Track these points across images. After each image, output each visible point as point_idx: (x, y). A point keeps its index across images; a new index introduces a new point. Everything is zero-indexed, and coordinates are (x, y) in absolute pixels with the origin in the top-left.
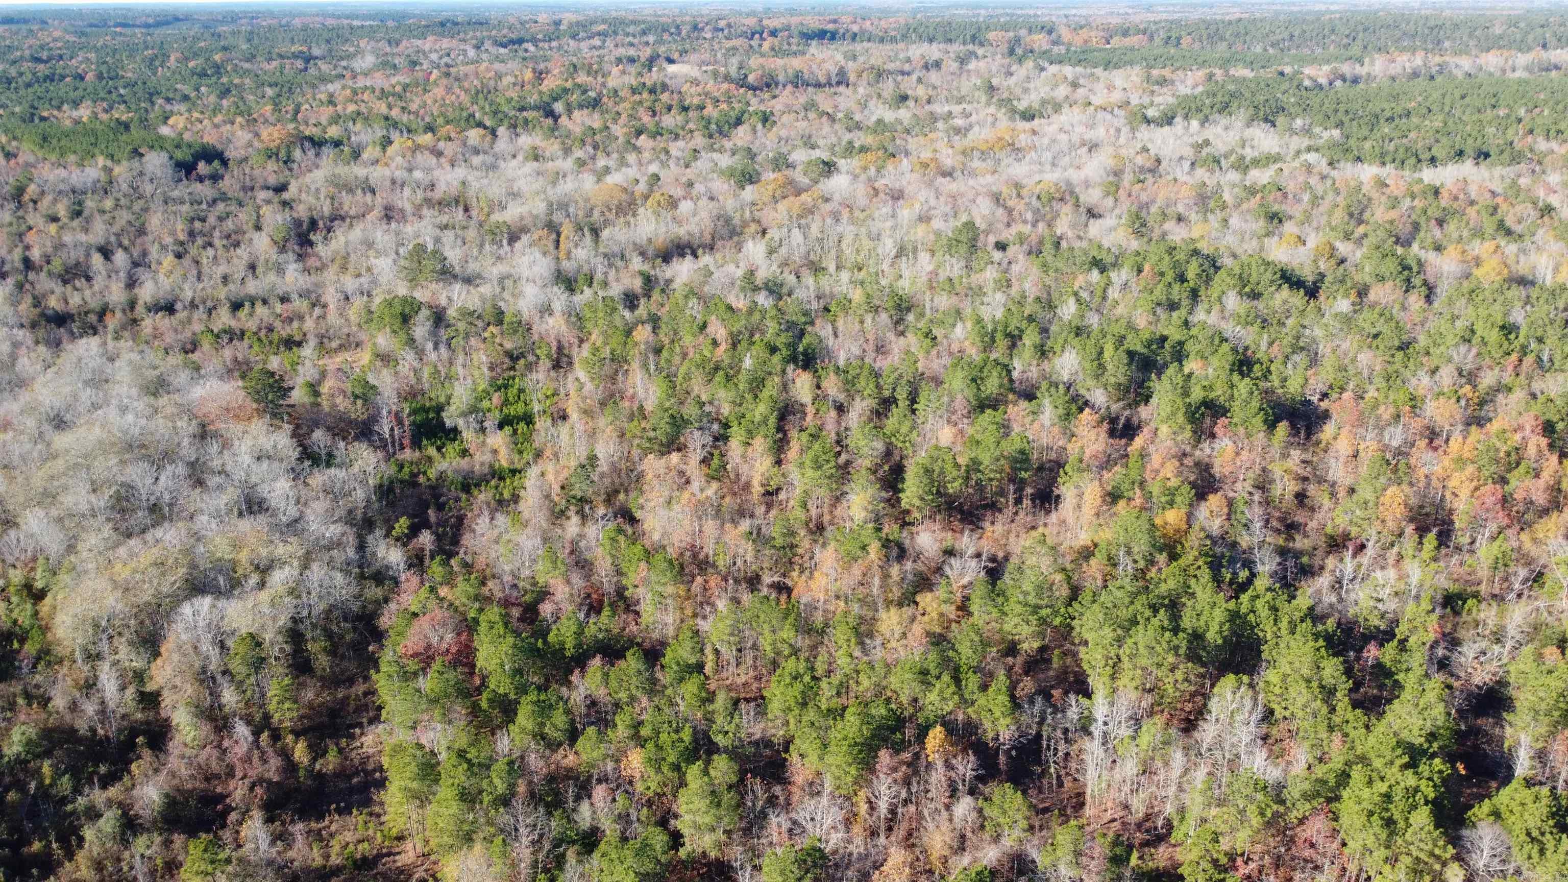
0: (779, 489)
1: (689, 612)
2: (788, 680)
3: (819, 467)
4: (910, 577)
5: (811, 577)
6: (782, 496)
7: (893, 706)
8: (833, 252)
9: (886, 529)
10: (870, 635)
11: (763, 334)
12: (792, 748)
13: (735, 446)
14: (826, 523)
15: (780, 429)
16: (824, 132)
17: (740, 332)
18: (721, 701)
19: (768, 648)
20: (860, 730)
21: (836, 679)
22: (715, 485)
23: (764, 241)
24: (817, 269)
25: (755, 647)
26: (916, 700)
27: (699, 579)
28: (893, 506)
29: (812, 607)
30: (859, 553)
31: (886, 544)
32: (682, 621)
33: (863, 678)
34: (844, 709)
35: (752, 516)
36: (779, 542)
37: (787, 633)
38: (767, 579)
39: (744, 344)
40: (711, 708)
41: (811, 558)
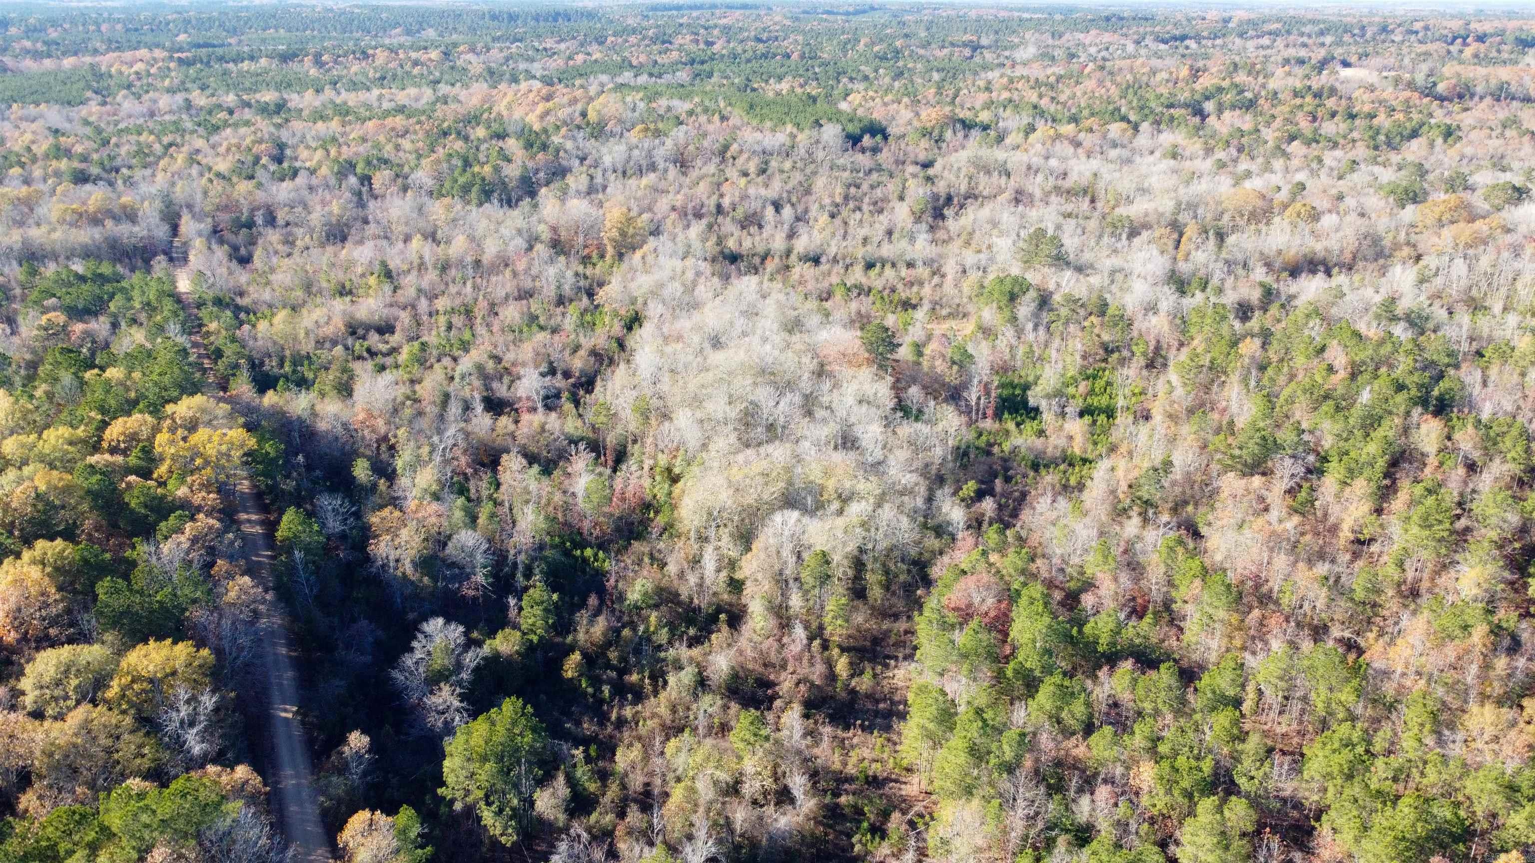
0: (1371, 540)
1: (1238, 642)
2: (1336, 745)
3: (1430, 526)
4: (1519, 675)
5: (1392, 642)
6: (1375, 548)
7: (1462, 813)
8: (1503, 291)
9: (1501, 614)
10: (1451, 726)
11: (1391, 367)
12: (1324, 817)
13: (1329, 484)
14: (1423, 590)
15: (1386, 475)
16: (1522, 154)
17: (1364, 363)
18: (1253, 744)
19: (1320, 705)
20: (1413, 825)
21: (1396, 761)
22: (1296, 519)
23: (1416, 268)
24: (1476, 306)
25: (1305, 699)
26: (1494, 816)
27: (1256, 613)
28: (1516, 591)
29: (1386, 674)
30: (1457, 632)
31: (1497, 630)
32: (1228, 650)
33: (1430, 770)
34: (1398, 797)
35: (1333, 561)
36: (1360, 595)
37: (1346, 695)
38: (1336, 632)
39: (1366, 376)
40: (1240, 747)
41: (1396, 623)
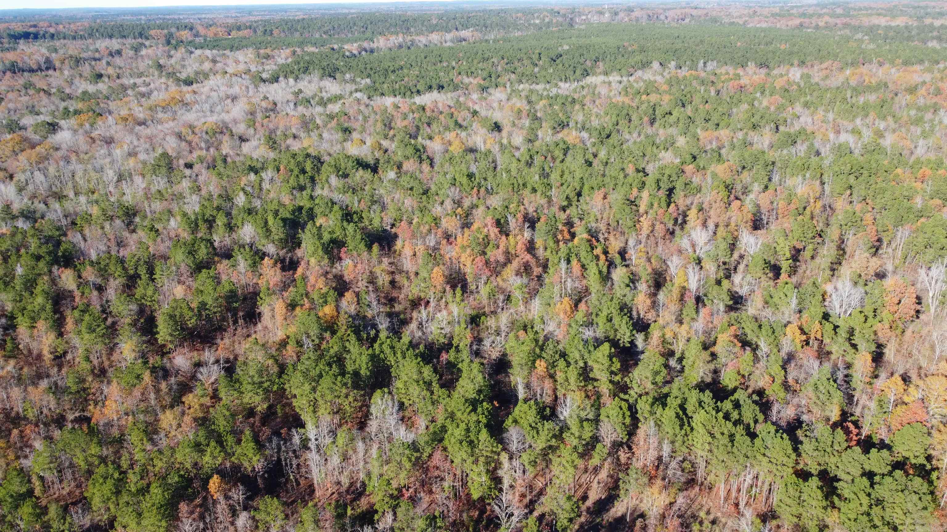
0: (65, 353)
1: (12, 456)
2: (101, 480)
3: (94, 331)
4: (175, 387)
5: (104, 406)
6: (69, 357)
7: (182, 473)
8: (70, 184)
9: (151, 361)
10: (156, 432)
11: (27, 247)
12: (116, 524)
13: (23, 331)
14: (107, 368)
15: (55, 311)
16: (43, 103)
17: (8, 250)
18: (53, 511)
19: (82, 464)
20: (164, 496)
21: (137, 469)
22: (12, 362)
23: (13, 183)
24: (60, 197)
25: (72, 465)
26: (196, 464)
27: (15, 432)
28: (153, 344)
29: (109, 424)
30: (136, 381)
31: (154, 370)
32: (8, 464)
33: (156, 462)
34: (149, 485)
35: (48, 376)
36: (74, 388)
37: (94, 449)
38: (70, 417)
39: (14, 258)
40: (46, 518)
41: (102, 393)
